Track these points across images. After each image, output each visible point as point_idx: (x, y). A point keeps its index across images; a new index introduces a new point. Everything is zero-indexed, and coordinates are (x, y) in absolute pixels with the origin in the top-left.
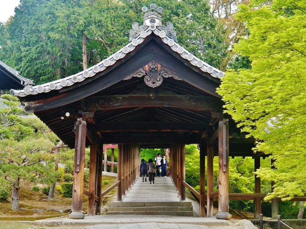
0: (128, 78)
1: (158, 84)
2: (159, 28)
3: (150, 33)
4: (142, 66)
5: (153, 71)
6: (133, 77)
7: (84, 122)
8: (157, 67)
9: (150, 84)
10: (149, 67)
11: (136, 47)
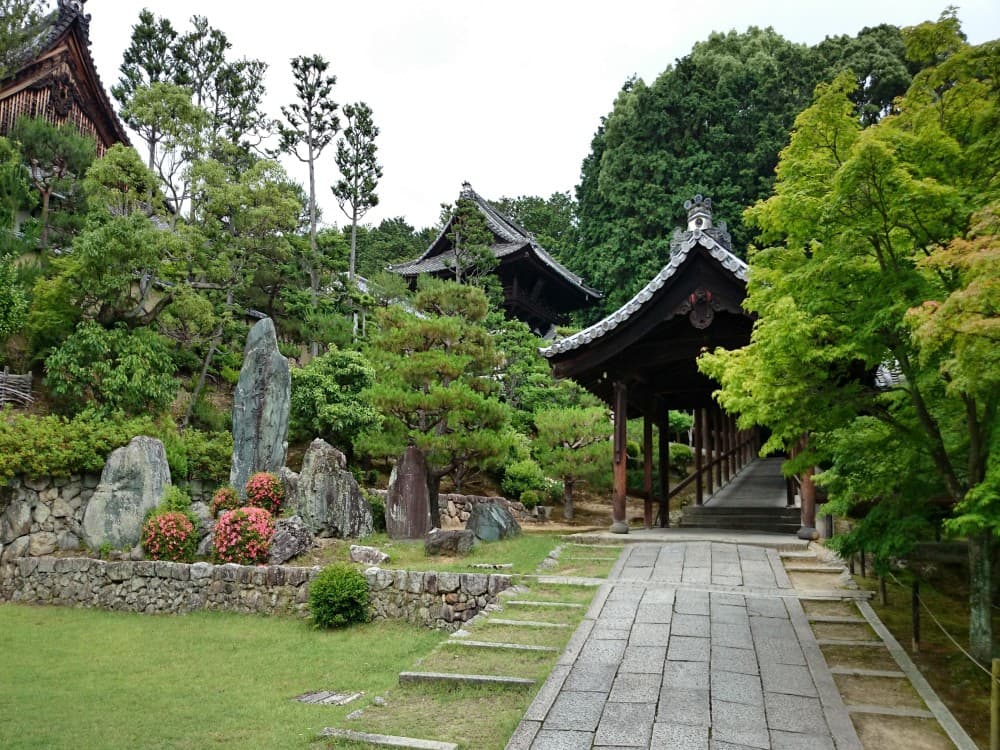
0: (670, 317)
1: (708, 322)
2: (708, 232)
3: (694, 244)
4: (687, 297)
5: (701, 303)
6: (676, 316)
7: (624, 387)
8: (706, 296)
9: (697, 324)
10: (696, 297)
11: (677, 268)
